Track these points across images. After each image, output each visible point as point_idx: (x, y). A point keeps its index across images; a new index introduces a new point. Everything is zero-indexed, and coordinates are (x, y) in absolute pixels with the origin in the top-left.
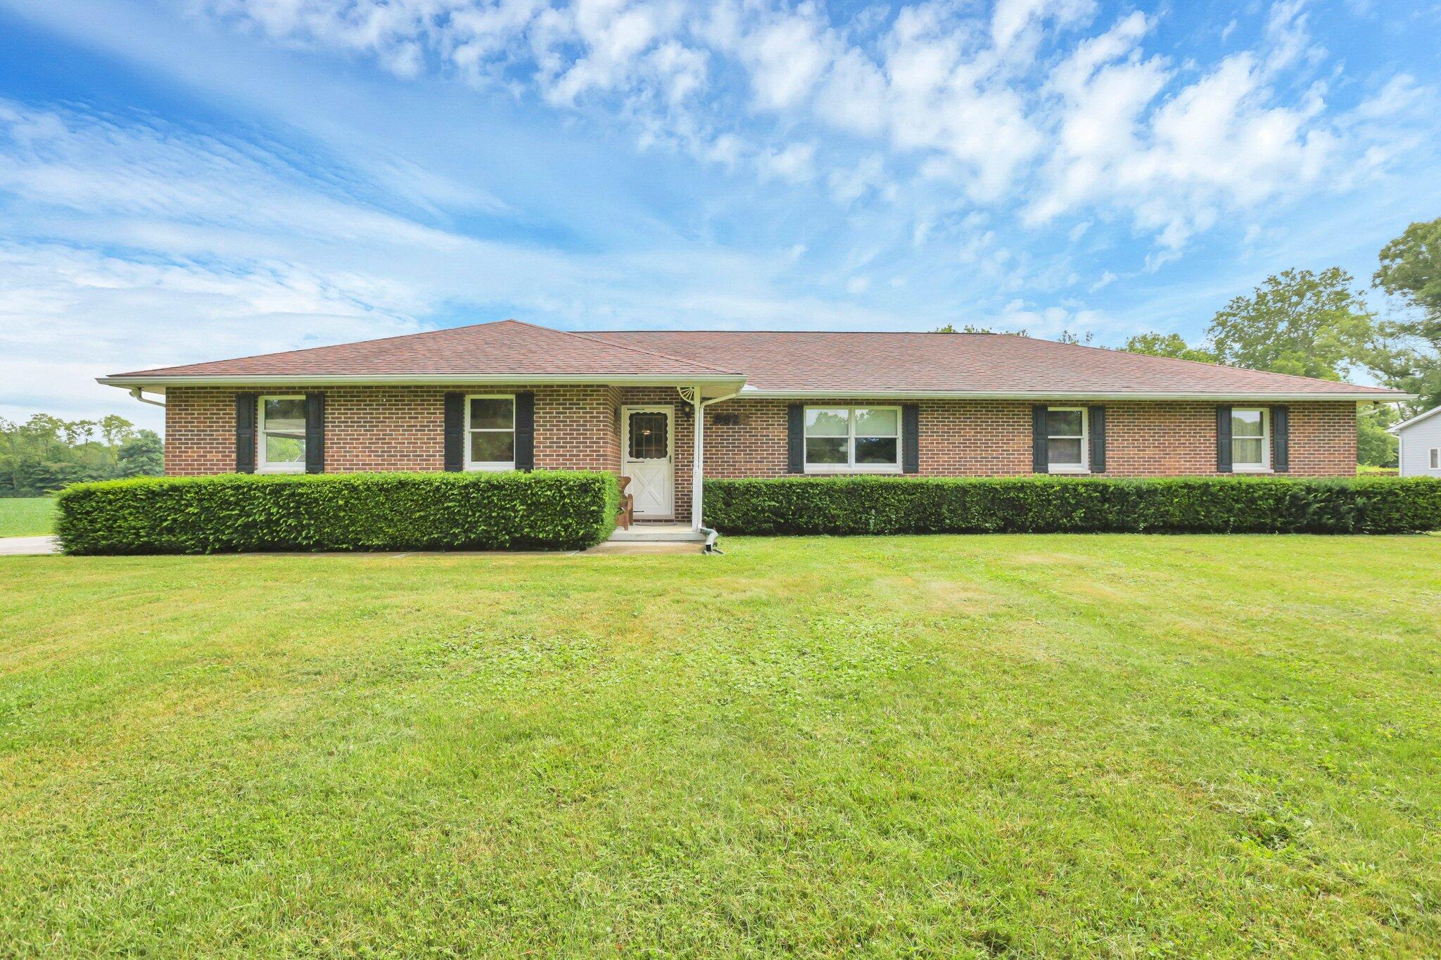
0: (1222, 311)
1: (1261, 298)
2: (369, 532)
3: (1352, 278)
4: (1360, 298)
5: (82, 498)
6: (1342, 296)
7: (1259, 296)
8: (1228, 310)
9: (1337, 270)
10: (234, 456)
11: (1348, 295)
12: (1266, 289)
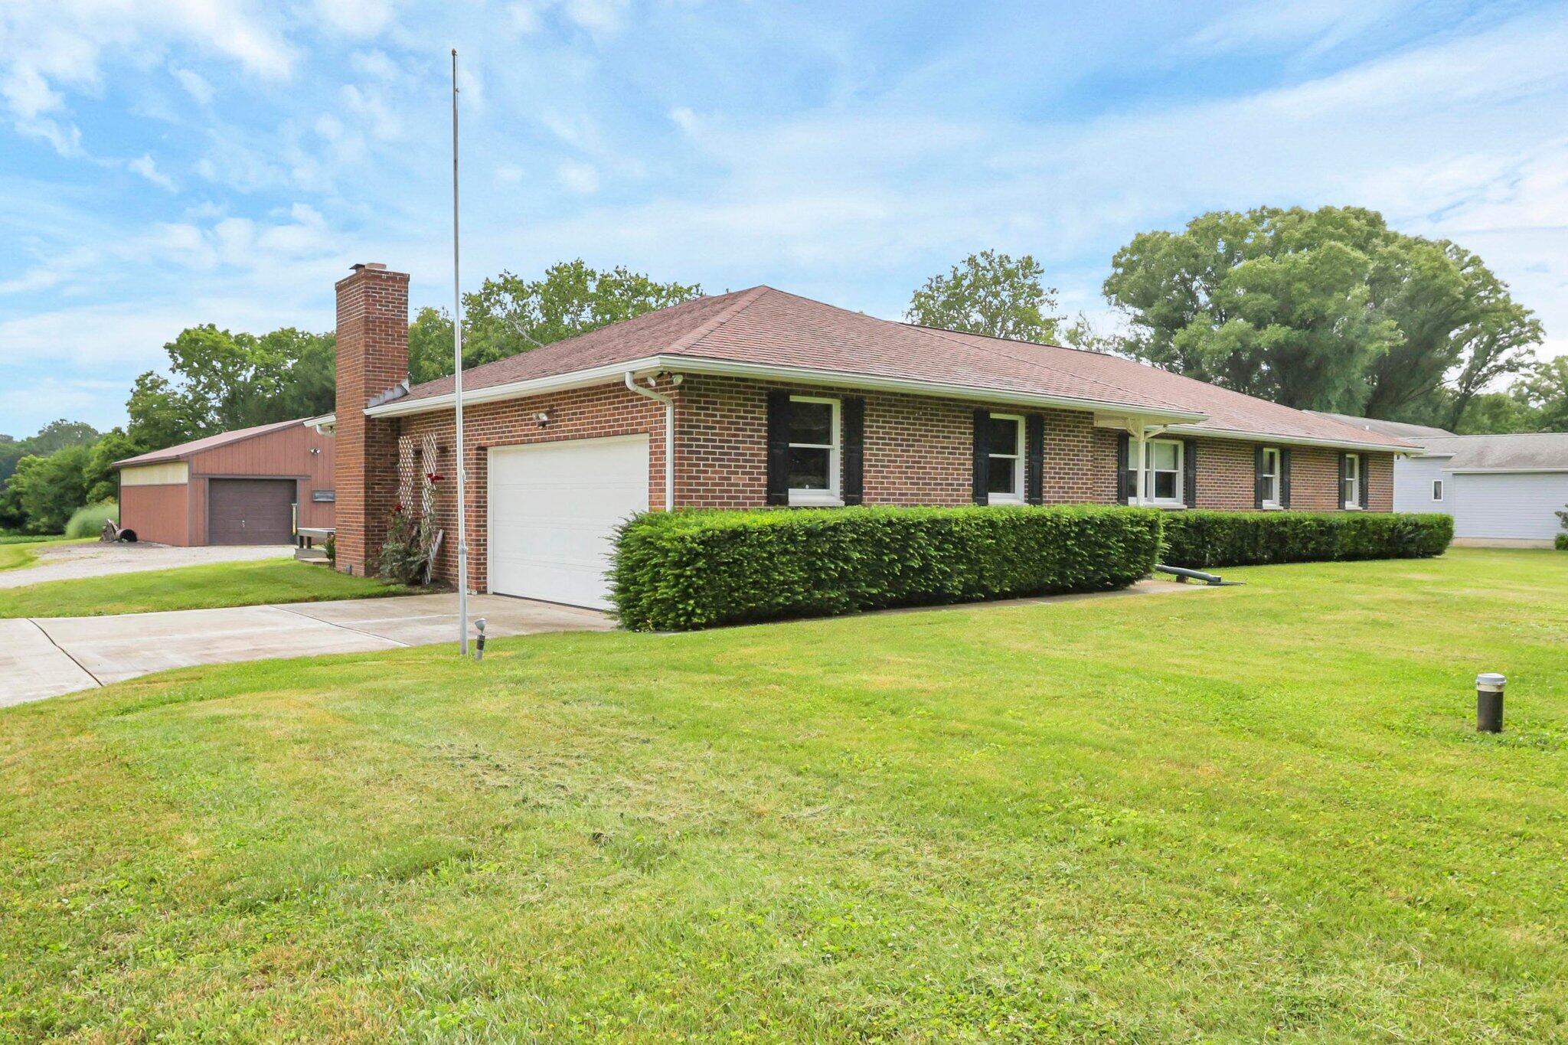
0: (919, 290)
1: (958, 280)
2: (1000, 577)
3: (1042, 271)
4: (1051, 297)
5: (726, 541)
6: (1035, 291)
7: (955, 277)
8: (926, 290)
9: (1030, 258)
10: (764, 479)
11: (1041, 291)
12: (963, 269)
